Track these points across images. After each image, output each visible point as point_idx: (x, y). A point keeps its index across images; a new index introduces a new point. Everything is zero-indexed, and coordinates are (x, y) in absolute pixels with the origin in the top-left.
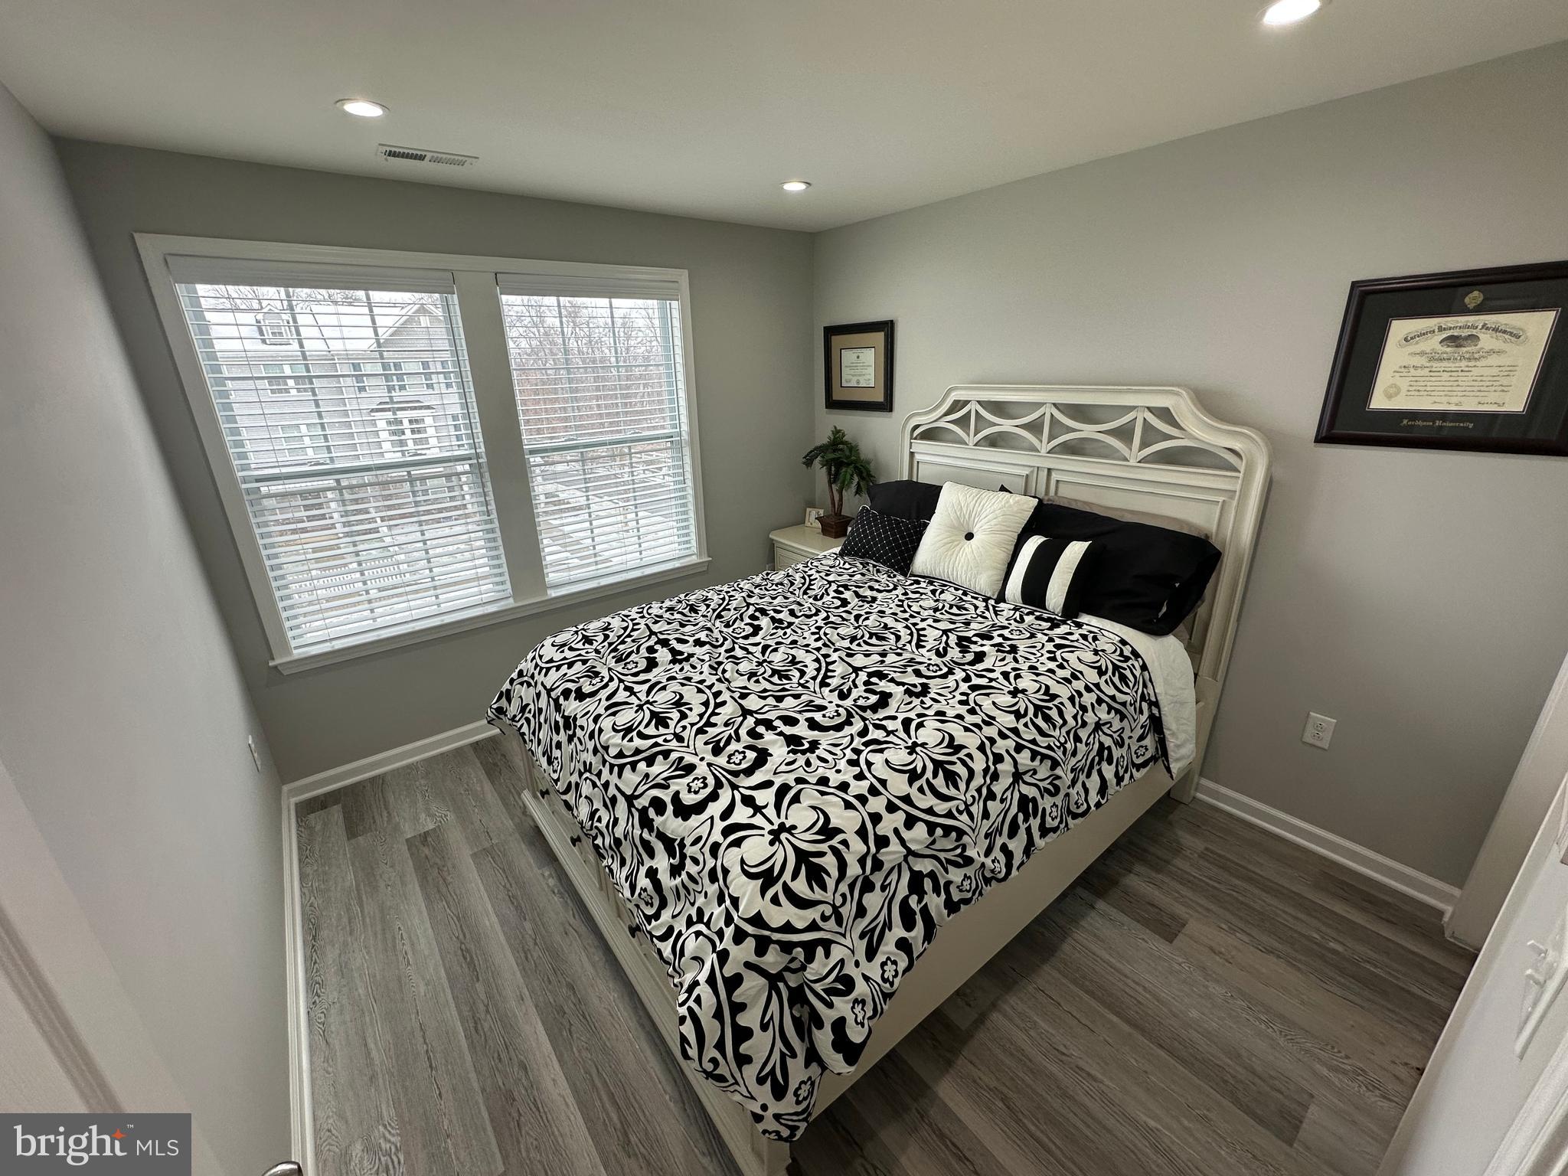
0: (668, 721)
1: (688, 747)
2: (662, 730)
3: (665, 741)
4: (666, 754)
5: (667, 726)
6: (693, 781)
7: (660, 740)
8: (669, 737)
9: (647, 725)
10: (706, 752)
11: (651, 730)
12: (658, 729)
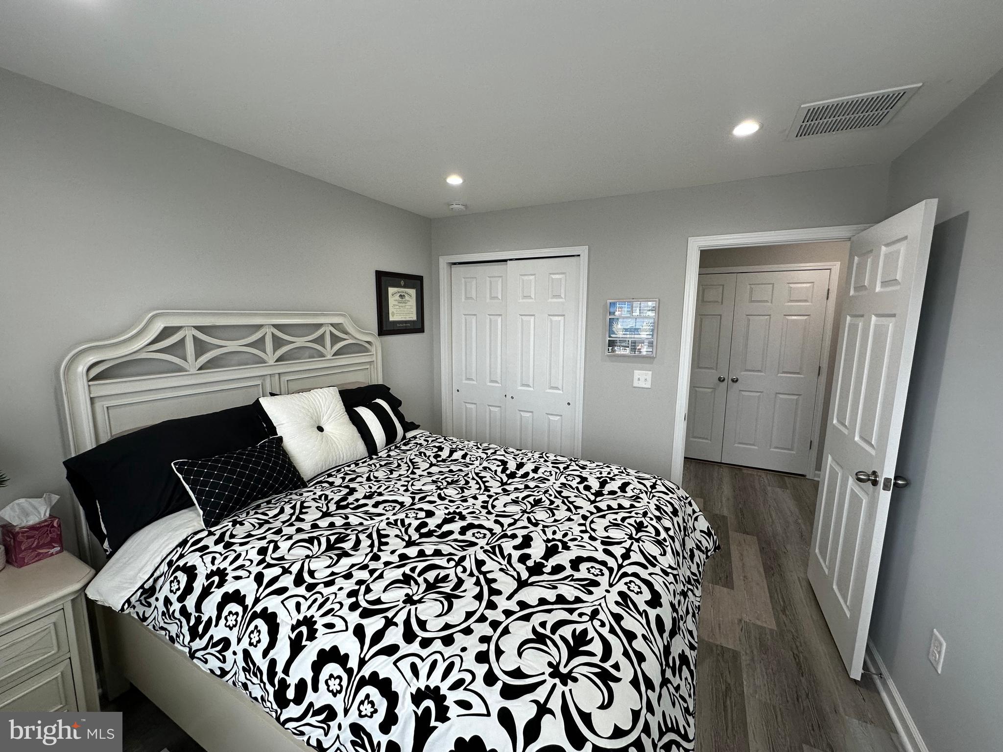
0: (577, 633)
1: (600, 605)
2: (591, 634)
3: (603, 625)
4: (618, 618)
5: (585, 632)
6: (633, 591)
7: (605, 631)
8: (597, 623)
9: (591, 654)
10: (598, 592)
11: (596, 647)
12: (592, 639)
